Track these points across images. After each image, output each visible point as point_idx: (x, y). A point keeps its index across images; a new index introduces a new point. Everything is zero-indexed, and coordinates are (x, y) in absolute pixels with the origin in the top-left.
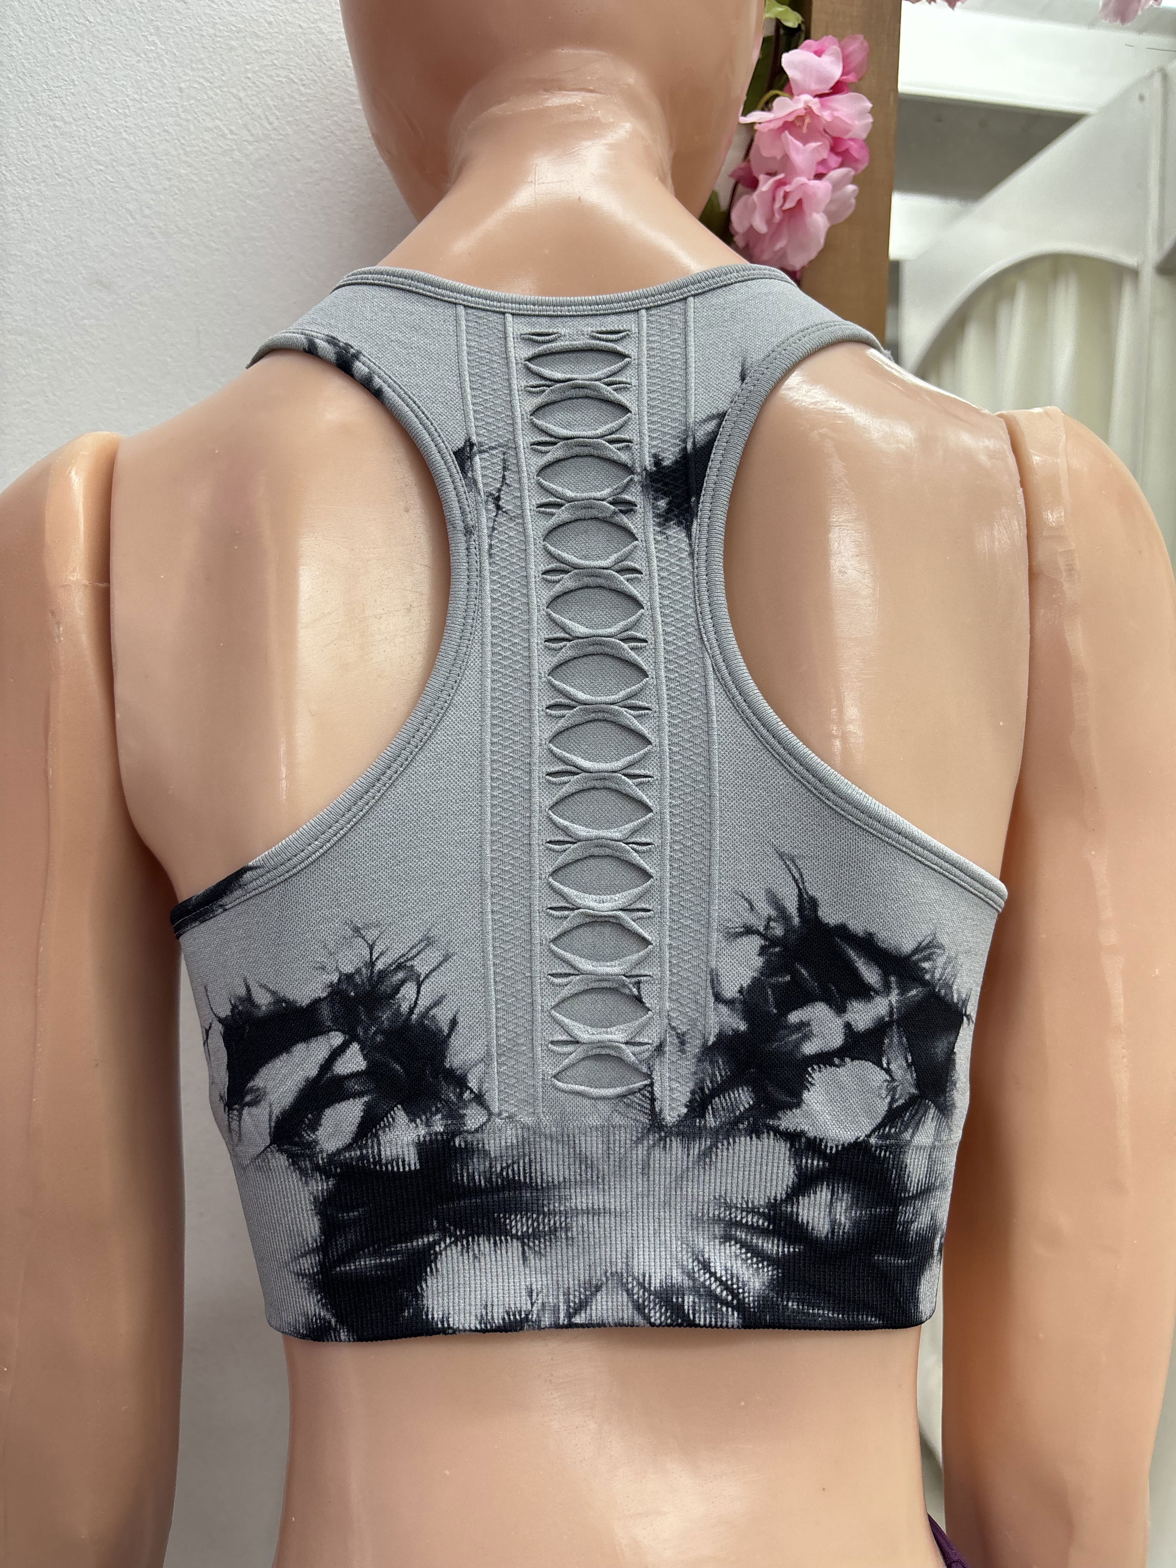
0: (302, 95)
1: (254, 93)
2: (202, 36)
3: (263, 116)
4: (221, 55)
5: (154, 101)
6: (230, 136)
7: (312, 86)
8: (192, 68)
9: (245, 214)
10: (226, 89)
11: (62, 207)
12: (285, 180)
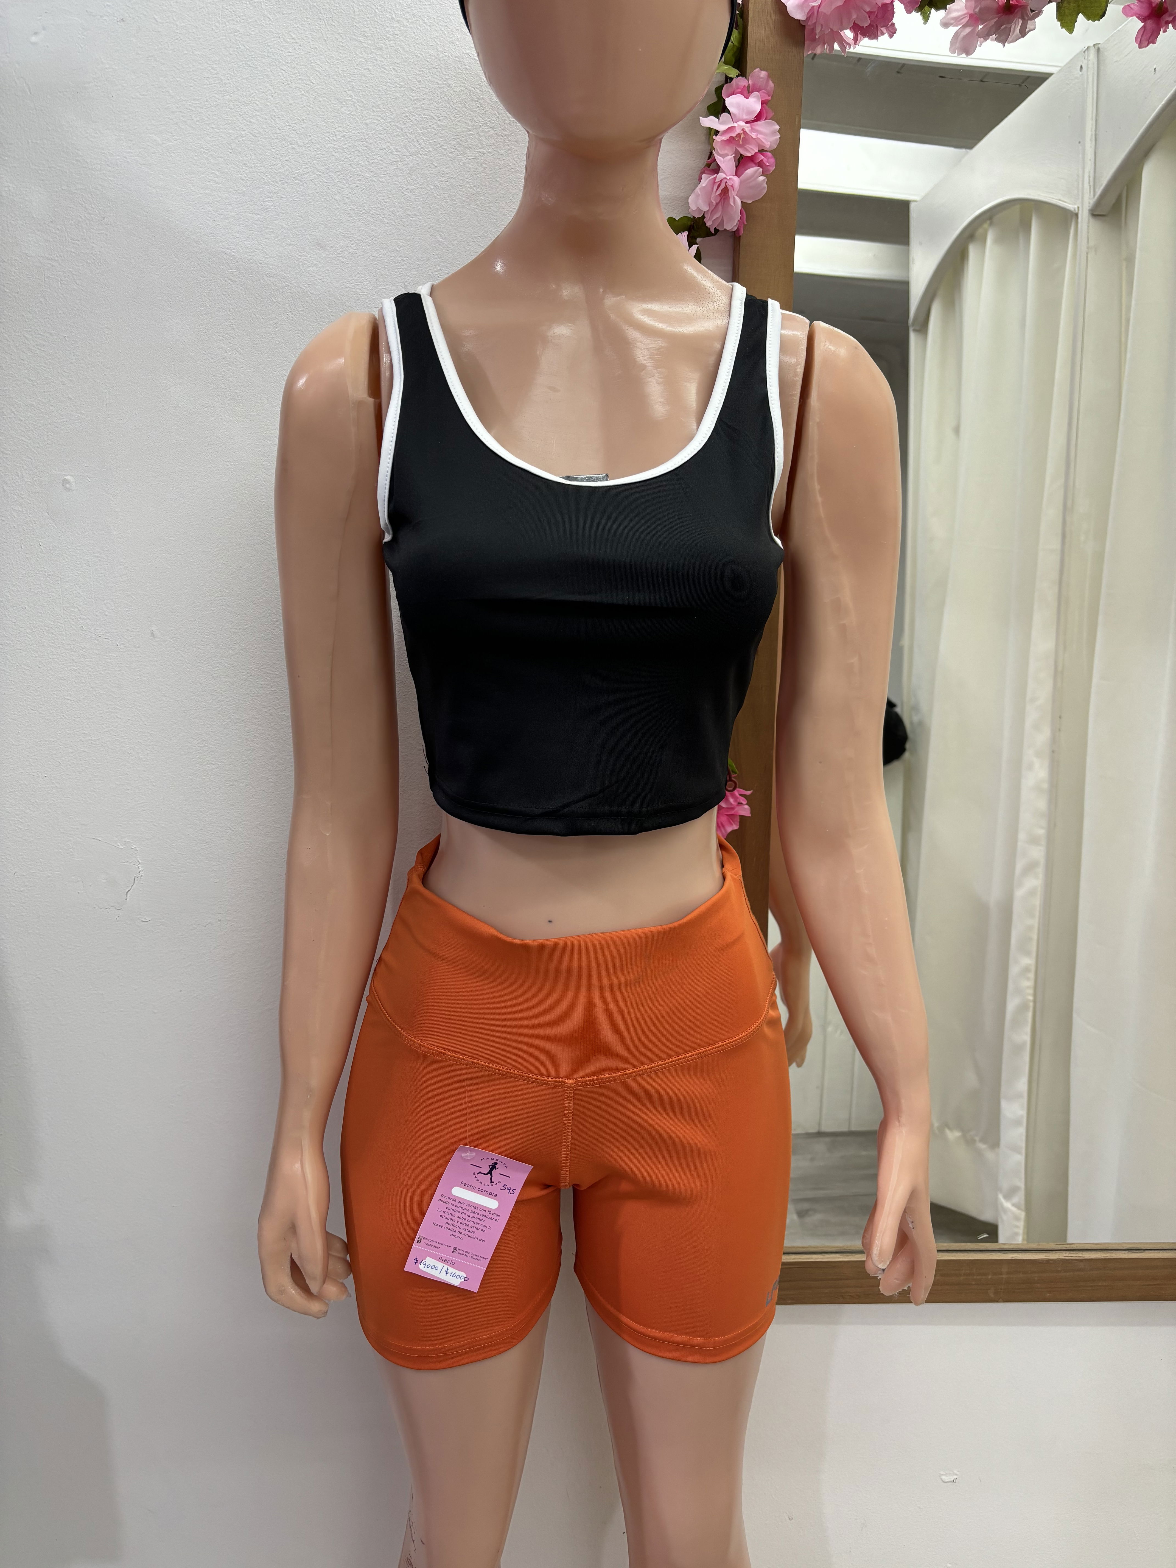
0: (439, 126)
1: (410, 125)
2: (379, 90)
3: (415, 140)
4: (390, 102)
5: (351, 132)
6: (395, 153)
7: (444, 121)
8: (373, 110)
9: (404, 201)
10: (393, 124)
11: (297, 198)
12: (428, 179)
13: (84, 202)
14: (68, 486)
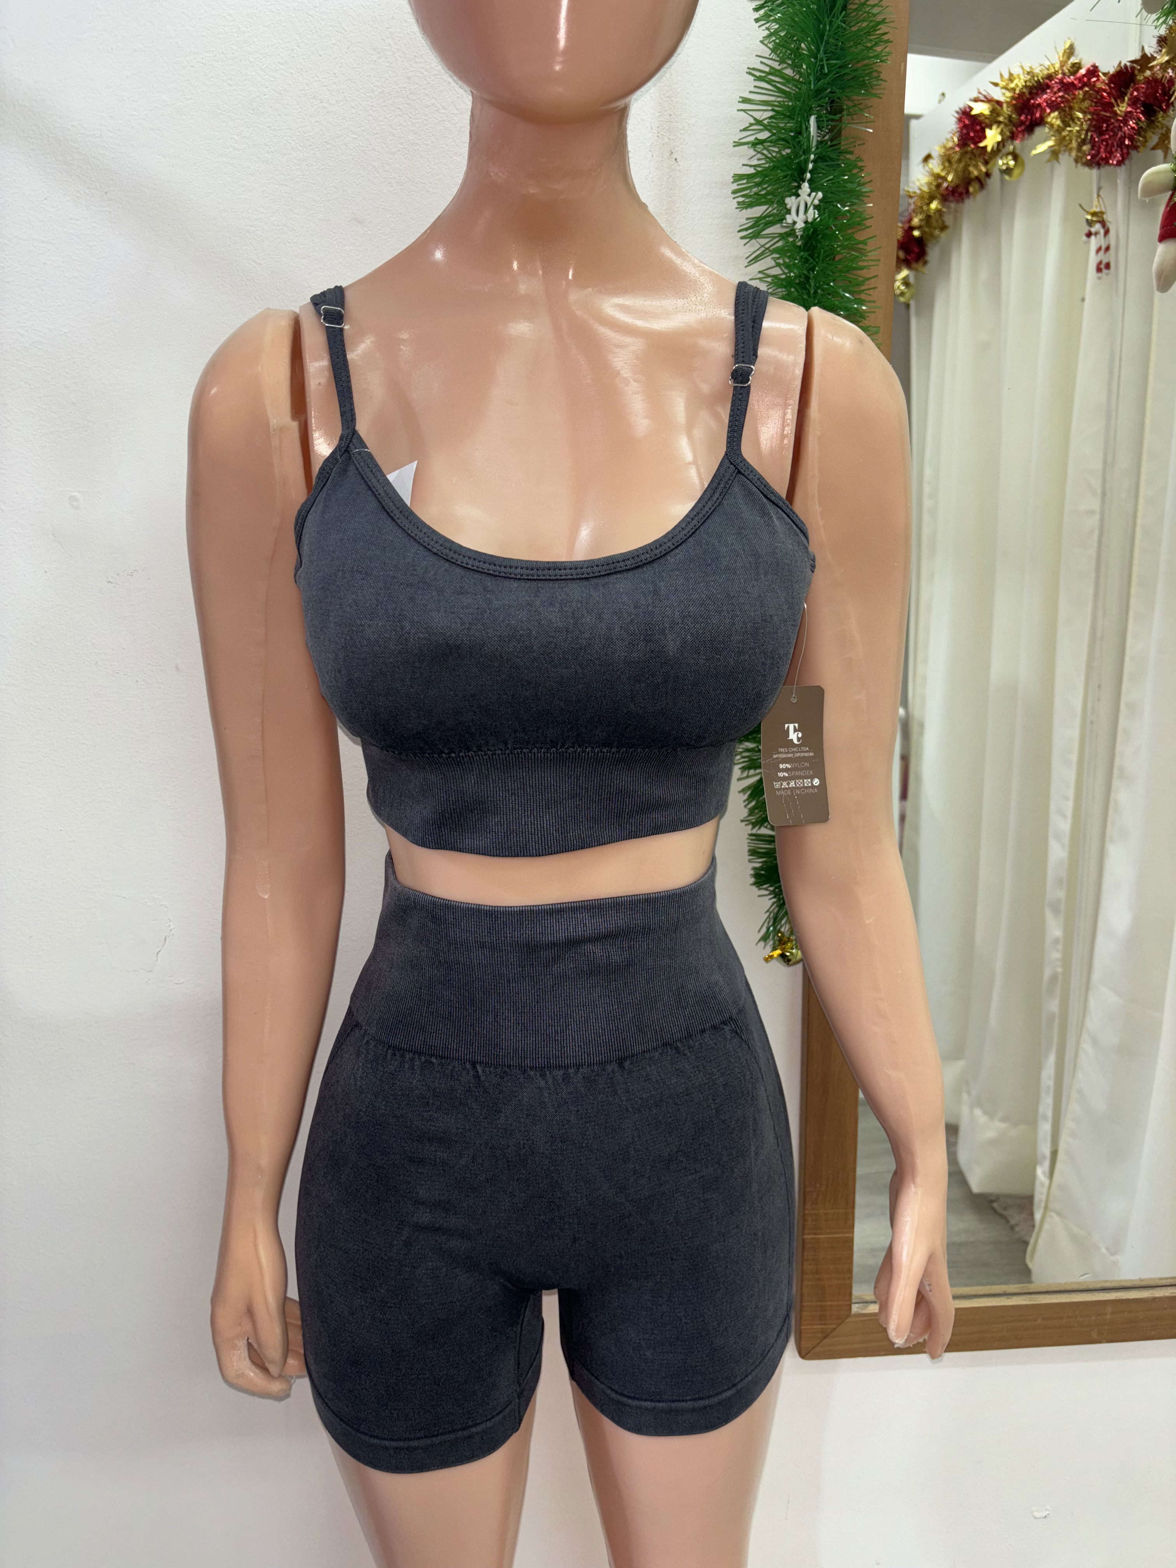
11: (329, 166)
13: (83, 174)
14: (75, 504)
